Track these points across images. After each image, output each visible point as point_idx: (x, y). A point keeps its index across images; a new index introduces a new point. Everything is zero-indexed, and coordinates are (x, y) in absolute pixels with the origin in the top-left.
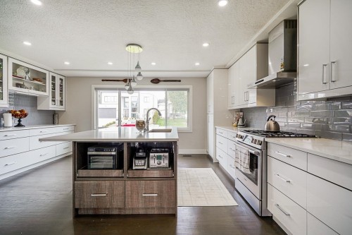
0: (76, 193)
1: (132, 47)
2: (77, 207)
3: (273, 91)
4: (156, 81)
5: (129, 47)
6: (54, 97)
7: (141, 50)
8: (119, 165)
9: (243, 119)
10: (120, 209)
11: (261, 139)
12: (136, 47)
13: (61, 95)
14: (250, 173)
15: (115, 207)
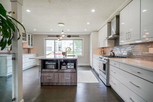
0: (42, 77)
1: (61, 24)
2: (42, 82)
3: (114, 41)
4: (69, 36)
5: (59, 24)
6: (29, 43)
7: (64, 25)
8: (57, 68)
9: (103, 52)
10: (57, 83)
11: (107, 58)
12: (62, 24)
13: (32, 42)
14: (103, 71)
15: (55, 82)
